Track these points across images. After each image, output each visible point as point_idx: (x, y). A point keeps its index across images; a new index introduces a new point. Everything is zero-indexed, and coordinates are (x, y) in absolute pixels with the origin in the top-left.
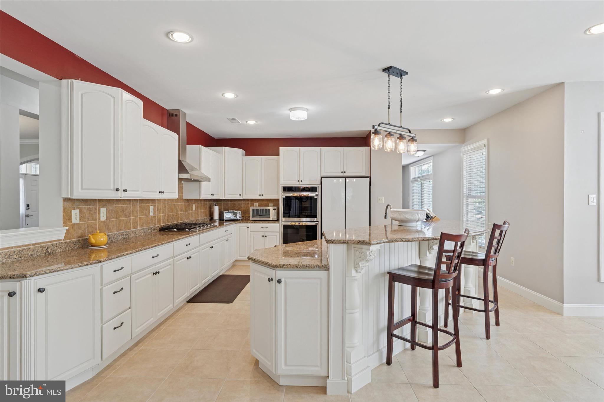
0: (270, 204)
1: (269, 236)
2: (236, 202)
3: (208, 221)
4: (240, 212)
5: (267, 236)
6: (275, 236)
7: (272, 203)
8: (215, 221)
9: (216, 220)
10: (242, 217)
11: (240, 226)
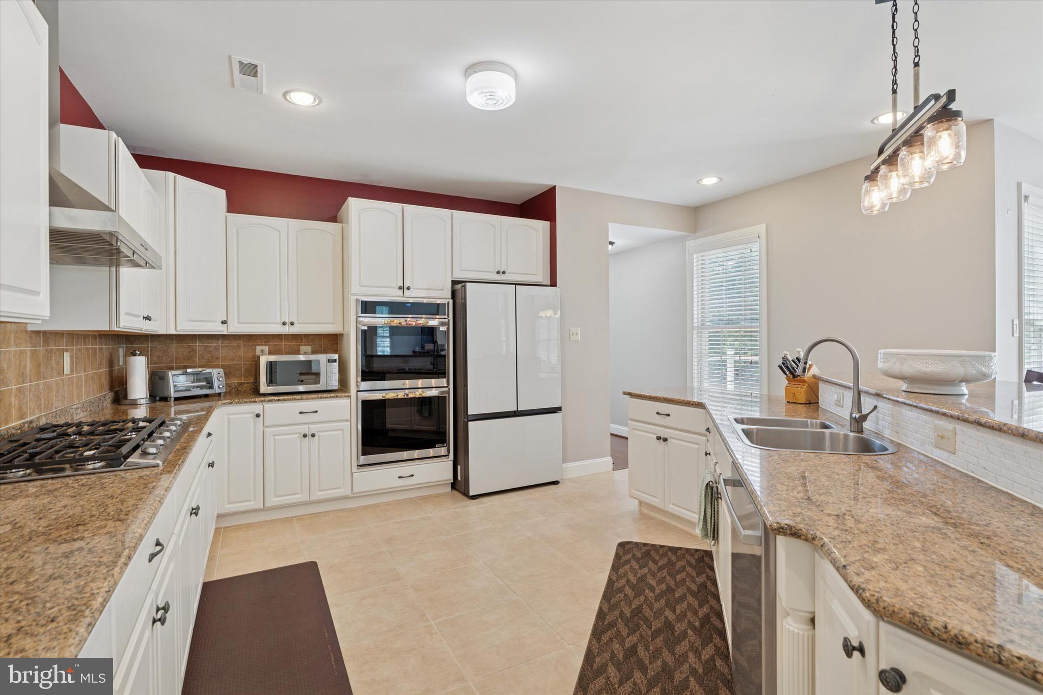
0: (303, 348)
1: (320, 434)
2: (197, 345)
3: (109, 405)
4: (221, 371)
5: (316, 434)
6: (340, 432)
7: (310, 345)
8: (134, 404)
9: (139, 402)
10: (227, 385)
11: (228, 414)
